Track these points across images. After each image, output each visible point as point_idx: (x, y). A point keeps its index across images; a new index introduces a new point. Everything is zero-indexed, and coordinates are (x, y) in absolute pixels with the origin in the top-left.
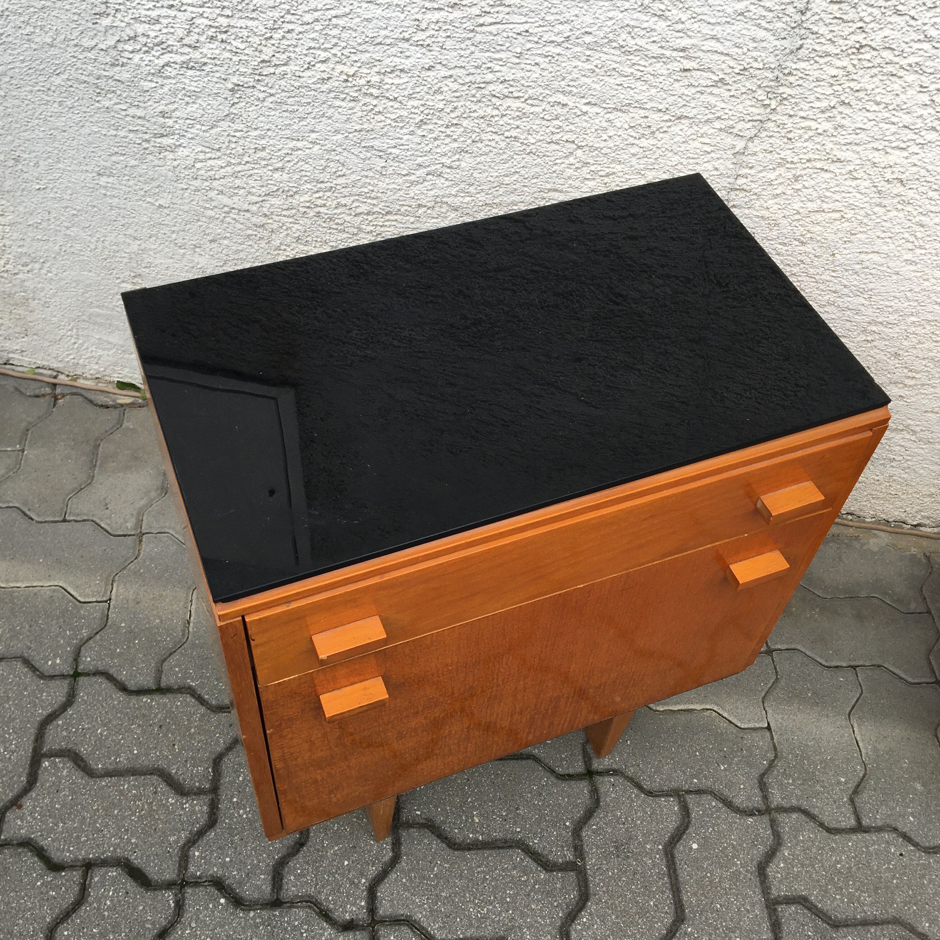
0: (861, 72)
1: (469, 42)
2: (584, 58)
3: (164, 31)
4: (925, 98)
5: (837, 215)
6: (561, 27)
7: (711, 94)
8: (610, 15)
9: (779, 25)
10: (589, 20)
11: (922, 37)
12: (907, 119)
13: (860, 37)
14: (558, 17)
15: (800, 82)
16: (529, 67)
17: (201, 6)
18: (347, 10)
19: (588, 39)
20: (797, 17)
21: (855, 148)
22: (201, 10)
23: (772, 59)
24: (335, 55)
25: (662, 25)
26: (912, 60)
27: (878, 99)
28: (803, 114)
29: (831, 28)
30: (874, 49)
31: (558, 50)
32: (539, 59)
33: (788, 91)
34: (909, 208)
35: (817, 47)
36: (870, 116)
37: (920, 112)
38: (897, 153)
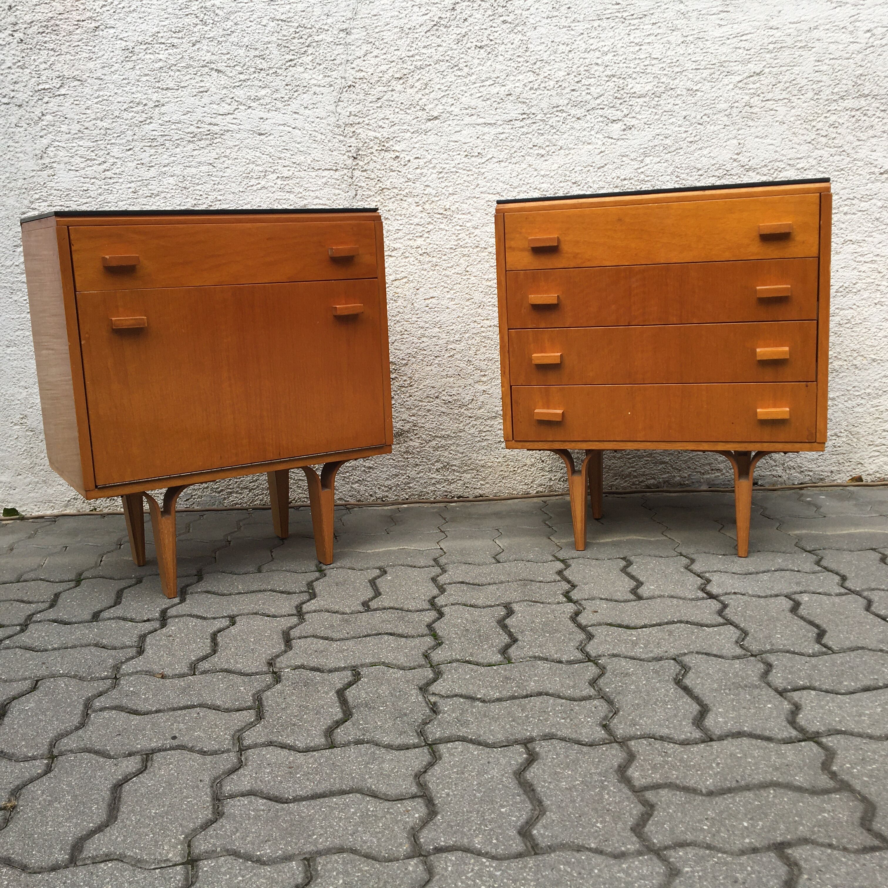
0: (387, 202)
4: (420, 208)
5: (405, 280)
9: (344, 186)
11: (406, 180)
12: (416, 221)
13: (381, 185)
14: (244, 201)
20: (350, 180)
21: (400, 241)
23: (346, 202)
25: (292, 196)
26: (407, 191)
27: (400, 213)
29: (366, 183)
30: (389, 189)
34: (437, 268)
35: (364, 193)
36: (400, 222)
37: (421, 215)
38: (419, 239)
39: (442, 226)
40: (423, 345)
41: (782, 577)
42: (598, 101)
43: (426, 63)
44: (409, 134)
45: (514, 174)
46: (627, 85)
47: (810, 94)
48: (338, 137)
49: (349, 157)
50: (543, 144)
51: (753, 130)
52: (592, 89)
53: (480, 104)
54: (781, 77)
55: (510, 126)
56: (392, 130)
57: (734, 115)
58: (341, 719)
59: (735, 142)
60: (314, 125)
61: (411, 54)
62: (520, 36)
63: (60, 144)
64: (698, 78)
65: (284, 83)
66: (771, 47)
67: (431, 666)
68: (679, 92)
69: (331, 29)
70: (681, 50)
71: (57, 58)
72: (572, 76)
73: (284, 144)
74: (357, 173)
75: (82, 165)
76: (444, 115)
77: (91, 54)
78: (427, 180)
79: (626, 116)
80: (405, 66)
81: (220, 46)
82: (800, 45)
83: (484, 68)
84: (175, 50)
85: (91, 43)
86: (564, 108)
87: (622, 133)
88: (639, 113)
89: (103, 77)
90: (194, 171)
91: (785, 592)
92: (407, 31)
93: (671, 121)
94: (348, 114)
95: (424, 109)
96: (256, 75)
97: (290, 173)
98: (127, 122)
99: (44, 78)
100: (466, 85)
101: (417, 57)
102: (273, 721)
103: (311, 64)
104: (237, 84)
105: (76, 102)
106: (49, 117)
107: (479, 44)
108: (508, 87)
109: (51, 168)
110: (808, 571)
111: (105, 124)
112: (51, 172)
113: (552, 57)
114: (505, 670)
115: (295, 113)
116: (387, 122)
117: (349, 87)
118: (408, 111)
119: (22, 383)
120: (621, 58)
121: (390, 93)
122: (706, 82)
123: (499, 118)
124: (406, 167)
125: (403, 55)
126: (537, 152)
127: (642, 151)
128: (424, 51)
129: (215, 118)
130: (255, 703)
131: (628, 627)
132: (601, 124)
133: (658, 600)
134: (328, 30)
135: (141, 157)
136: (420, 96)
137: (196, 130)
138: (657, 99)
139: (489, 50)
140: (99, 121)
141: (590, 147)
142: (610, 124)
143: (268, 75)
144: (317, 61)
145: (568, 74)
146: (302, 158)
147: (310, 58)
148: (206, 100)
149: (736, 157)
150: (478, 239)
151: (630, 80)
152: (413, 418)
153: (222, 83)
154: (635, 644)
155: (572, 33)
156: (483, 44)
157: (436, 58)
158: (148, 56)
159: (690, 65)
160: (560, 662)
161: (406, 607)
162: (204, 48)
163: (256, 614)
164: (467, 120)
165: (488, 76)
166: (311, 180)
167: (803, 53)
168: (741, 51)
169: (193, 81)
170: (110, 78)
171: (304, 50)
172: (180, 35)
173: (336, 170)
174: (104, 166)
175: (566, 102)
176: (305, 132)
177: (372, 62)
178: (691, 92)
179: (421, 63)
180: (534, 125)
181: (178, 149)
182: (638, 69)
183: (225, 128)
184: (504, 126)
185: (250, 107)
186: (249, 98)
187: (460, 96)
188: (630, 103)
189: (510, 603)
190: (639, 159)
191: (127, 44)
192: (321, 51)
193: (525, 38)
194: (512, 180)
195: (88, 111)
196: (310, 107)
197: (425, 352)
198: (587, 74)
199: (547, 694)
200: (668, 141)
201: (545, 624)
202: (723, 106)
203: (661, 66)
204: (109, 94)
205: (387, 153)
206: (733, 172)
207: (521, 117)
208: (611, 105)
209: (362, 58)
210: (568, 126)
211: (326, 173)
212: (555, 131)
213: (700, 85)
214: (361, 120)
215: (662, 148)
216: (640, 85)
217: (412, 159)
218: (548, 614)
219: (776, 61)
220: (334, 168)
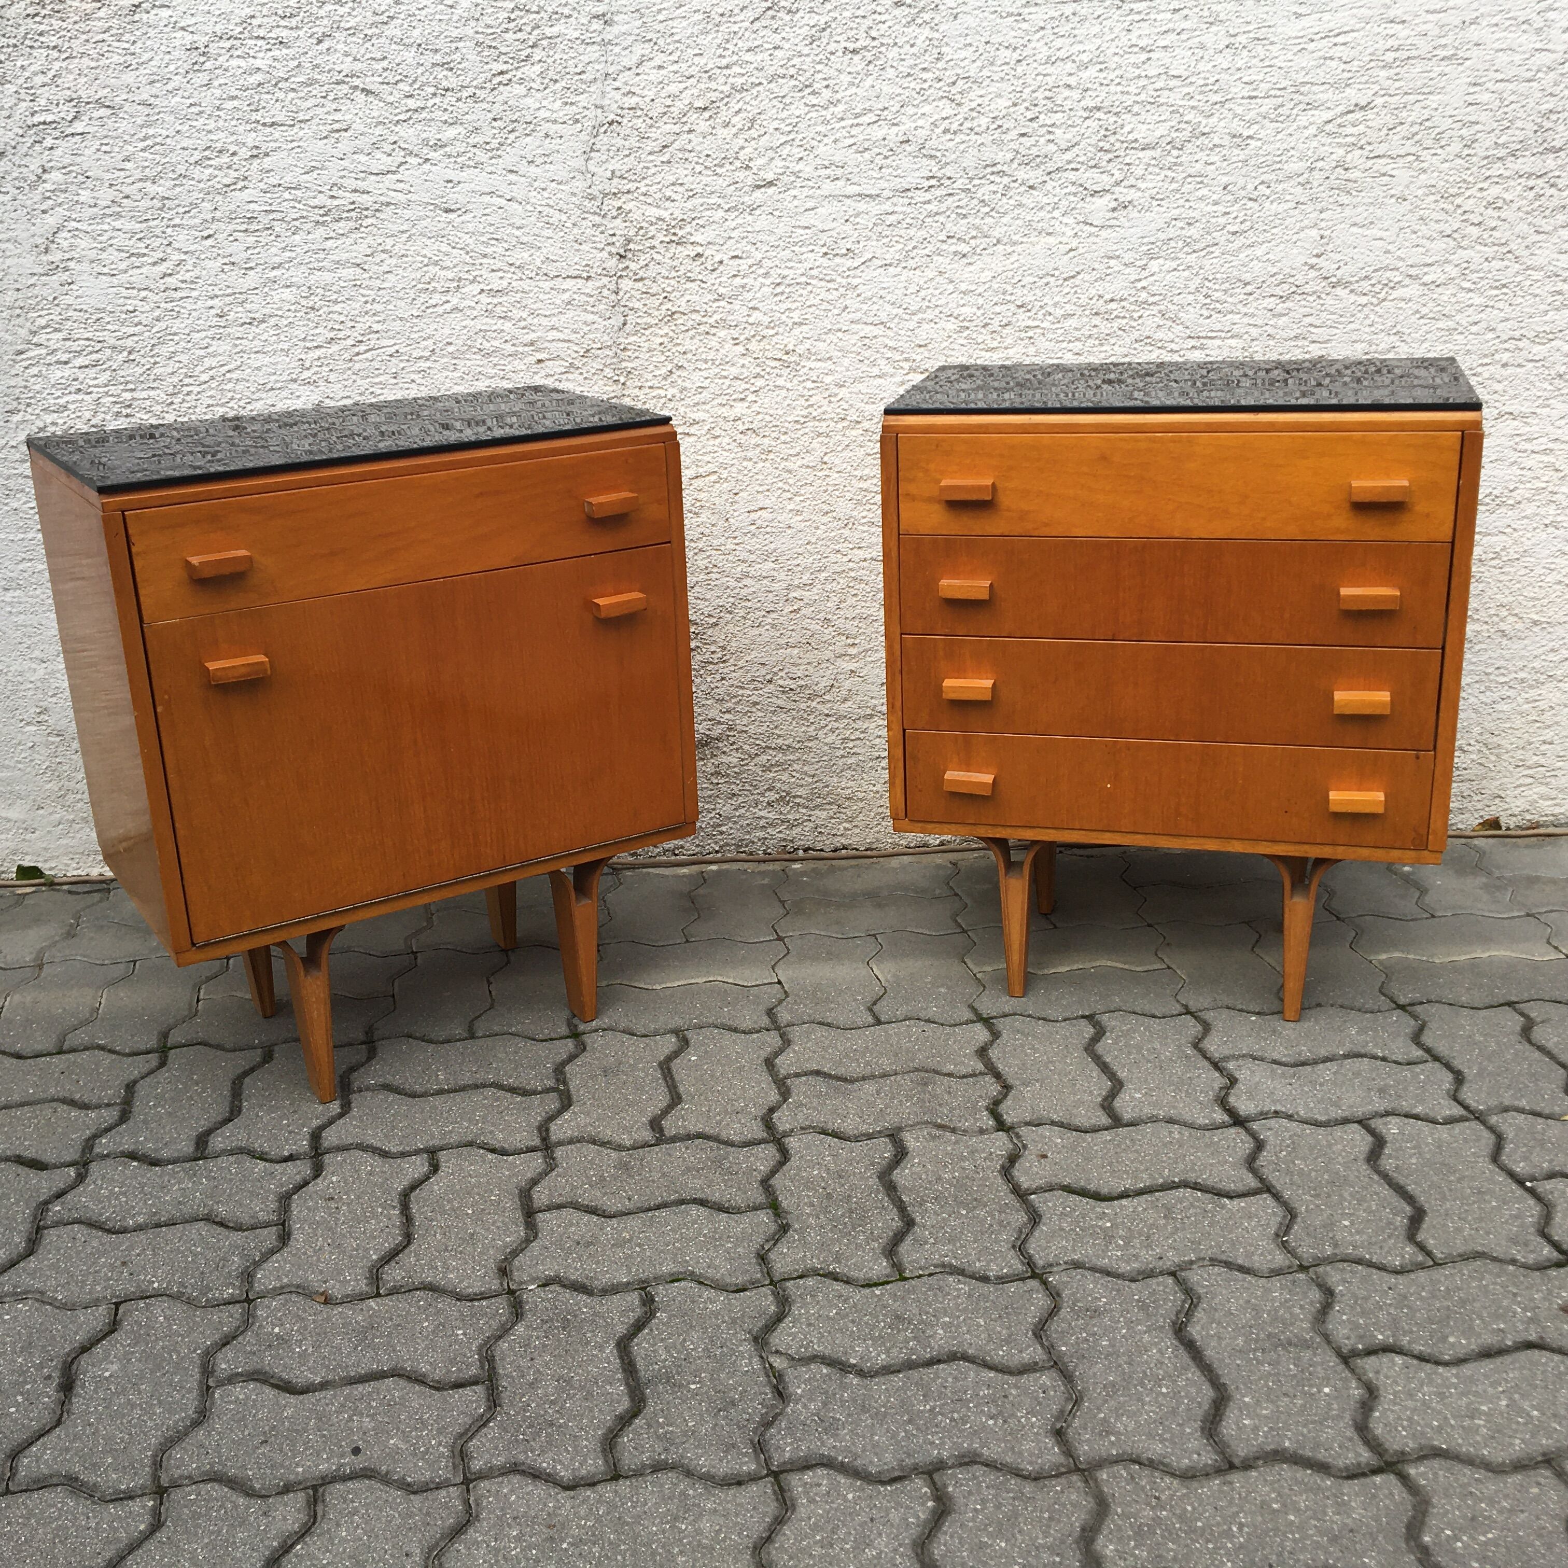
0: (681, 336)
1: (350, 372)
2: (452, 368)
3: (72, 416)
5: (713, 478)
6: (425, 343)
7: (568, 380)
8: (464, 324)
9: (602, 307)
10: (447, 331)
11: (716, 296)
12: (734, 371)
13: (669, 305)
14: (420, 334)
15: (637, 354)
16: (406, 386)
17: (106, 386)
18: (239, 363)
19: (451, 349)
20: (613, 297)
21: (704, 407)
22: (106, 389)
23: (606, 338)
24: (232, 408)
25: (508, 325)
26: (717, 317)
27: (704, 356)
28: (650, 384)
29: (643, 302)
30: (684, 314)
31: (428, 364)
32: (413, 376)
33: (630, 365)
34: (771, 456)
35: (639, 321)
36: (705, 374)
37: (742, 361)
38: (739, 405)
39: (780, 382)
40: (744, 592)
41: (1357, 1074)
42: (1068, 156)
43: (753, 79)
44: (721, 213)
45: (913, 288)
46: (1122, 126)
47: (1456, 147)
48: (591, 217)
49: (610, 254)
50: (967, 233)
51: (1348, 212)
52: (1058, 132)
53: (852, 157)
54: (1404, 114)
55: (906, 201)
56: (689, 205)
57: (1315, 184)
58: (627, 1411)
59: (1314, 233)
60: (546, 194)
61: (724, 62)
62: (926, 32)
63: (78, 225)
64: (1251, 115)
65: (491, 116)
66: (1390, 56)
67: (772, 1283)
68: (1216, 141)
69: (575, 14)
70: (1223, 61)
71: (64, 64)
72: (1021, 109)
73: (492, 229)
74: (626, 284)
75: (123, 266)
76: (785, 178)
77: (129, 58)
78: (754, 299)
79: (1117, 184)
80: (713, 85)
81: (368, 45)
82: (1442, 53)
83: (859, 91)
84: (285, 51)
85: (127, 37)
86: (1005, 168)
87: (1111, 215)
88: (1142, 178)
89: (152, 100)
90: (327, 277)
91: (1360, 1112)
92: (718, 19)
93: (1199, 194)
94: (609, 174)
95: (748, 167)
96: (437, 100)
97: (505, 283)
98: (201, 185)
99: (43, 102)
100: (826, 122)
101: (736, 69)
102: (517, 1413)
103: (539, 80)
104: (402, 117)
105: (104, 148)
106: (56, 176)
107: (851, 46)
108: (902, 128)
109: (66, 269)
110: (1399, 1058)
111: (160, 189)
112: (65, 277)
113: (986, 73)
114: (894, 1297)
115: (511, 171)
116: (680, 189)
117: (611, 123)
118: (719, 170)
119: (37, 653)
120: (1112, 76)
121: (685, 136)
122: (1266, 121)
123: (886, 185)
124: (715, 274)
125: (710, 66)
126: (953, 248)
127: (1145, 248)
128: (749, 57)
129: (364, 180)
130: (482, 1367)
131: (1098, 1197)
132: (1072, 198)
133: (1149, 1128)
134: (570, 16)
135: (229, 251)
136: (741, 142)
137: (329, 203)
138: (1175, 153)
139: (869, 56)
140: (148, 184)
141: (1051, 240)
142: (1088, 199)
143: (459, 100)
144: (551, 74)
145: (1015, 105)
146: (526, 255)
147: (537, 68)
148: (345, 145)
149: (1314, 261)
150: (846, 406)
151: (1127, 117)
152: (727, 716)
153: (375, 114)
154: (1109, 1238)
155: (1024, 26)
156: (858, 45)
157: (771, 71)
158: (234, 62)
159: (1240, 91)
160: (985, 1279)
161: (724, 1136)
162: (339, 47)
163: (470, 1144)
164: (828, 187)
165: (867, 105)
166: (542, 296)
167: (1447, 70)
168: (1333, 64)
169: (319, 111)
170: (166, 103)
171: (525, 53)
172: (293, 22)
173: (589, 277)
174: (162, 268)
175: (1010, 156)
176: (529, 208)
177: (652, 77)
178: (1238, 140)
179: (742, 80)
180: (951, 199)
181: (297, 237)
182: (1143, 97)
183: (382, 199)
184: (895, 200)
185: (427, 160)
186: (425, 142)
187: (815, 143)
188: (1127, 160)
189: (900, 1129)
190: (1138, 263)
191: (196, 37)
192: (557, 56)
193: (936, 35)
194: (907, 299)
195: (128, 165)
196: (539, 161)
197: (749, 604)
198: (1050, 105)
199: (965, 1358)
200: (1193, 232)
201: (959, 1185)
202: (1295, 166)
203: (1186, 90)
204: (165, 133)
205: (680, 248)
206: (1308, 289)
207: (927, 184)
208: (1092, 163)
209: (634, 71)
210: (1012, 202)
211: (569, 283)
212: (987, 209)
213: (1256, 127)
214: (632, 186)
215: (1180, 244)
216: (1146, 127)
217: (725, 258)
218: (963, 1158)
219: (1397, 84)
220: (585, 275)
